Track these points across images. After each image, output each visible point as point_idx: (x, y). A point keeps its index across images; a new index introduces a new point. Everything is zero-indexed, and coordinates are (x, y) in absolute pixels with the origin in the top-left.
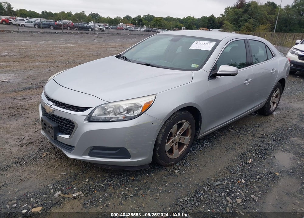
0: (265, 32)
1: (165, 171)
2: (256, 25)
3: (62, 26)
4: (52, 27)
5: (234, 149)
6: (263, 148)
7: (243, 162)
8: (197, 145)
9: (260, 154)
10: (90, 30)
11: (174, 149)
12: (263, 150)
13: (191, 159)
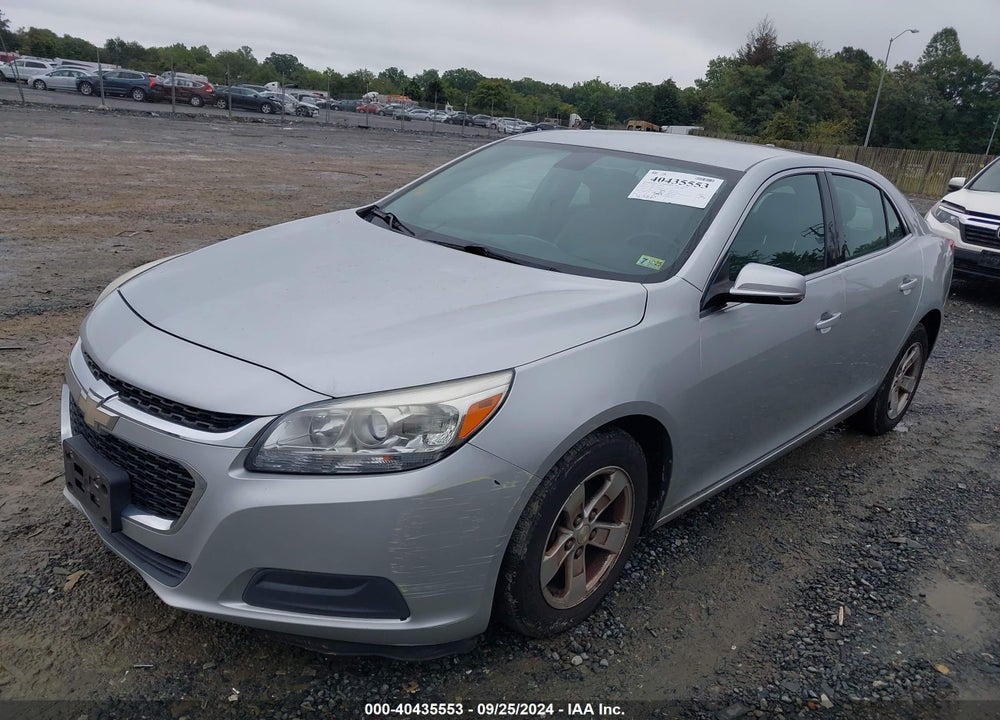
0: (835, 144)
1: (535, 656)
2: (807, 121)
3: (174, 94)
4: (138, 95)
5: (779, 566)
6: (880, 563)
7: (814, 620)
8: (647, 550)
9: (872, 587)
10: (266, 109)
11: (571, 571)
12: (879, 569)
13: (630, 606)
